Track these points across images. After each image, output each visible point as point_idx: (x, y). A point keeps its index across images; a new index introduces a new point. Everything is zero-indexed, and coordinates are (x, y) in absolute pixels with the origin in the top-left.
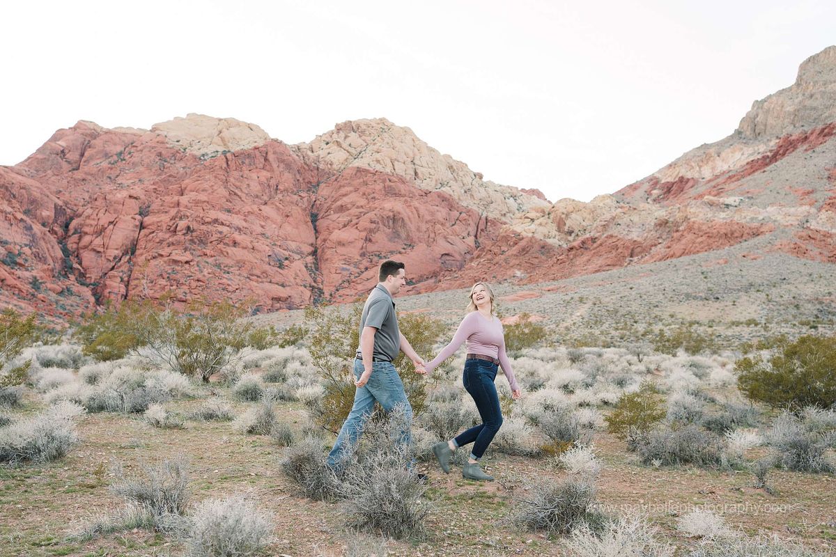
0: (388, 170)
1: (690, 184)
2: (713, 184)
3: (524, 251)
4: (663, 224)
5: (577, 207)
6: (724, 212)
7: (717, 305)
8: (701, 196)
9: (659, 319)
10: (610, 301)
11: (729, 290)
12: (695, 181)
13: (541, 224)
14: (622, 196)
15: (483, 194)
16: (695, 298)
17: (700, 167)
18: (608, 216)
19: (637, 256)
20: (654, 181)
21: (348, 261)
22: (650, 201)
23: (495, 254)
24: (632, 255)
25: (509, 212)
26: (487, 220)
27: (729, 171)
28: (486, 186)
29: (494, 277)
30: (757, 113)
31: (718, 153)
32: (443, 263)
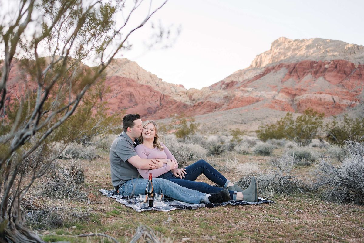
0: (128, 77)
1: (235, 83)
2: (243, 83)
3: (178, 107)
4: (226, 97)
5: (196, 91)
6: (247, 93)
7: (245, 125)
8: (239, 88)
9: (226, 130)
10: (209, 124)
11: (249, 120)
12: (237, 83)
13: (183, 97)
14: (212, 87)
15: (162, 86)
16: (238, 123)
17: (239, 77)
18: (207, 94)
19: (217, 108)
20: (223, 82)
21: (113, 110)
22: (221, 89)
23: (167, 108)
24: (215, 108)
25: (172, 92)
26: (164, 95)
27: (248, 79)
28: (163, 83)
29: (167, 116)
30: (257, 59)
31: (245, 73)
32: (148, 111)
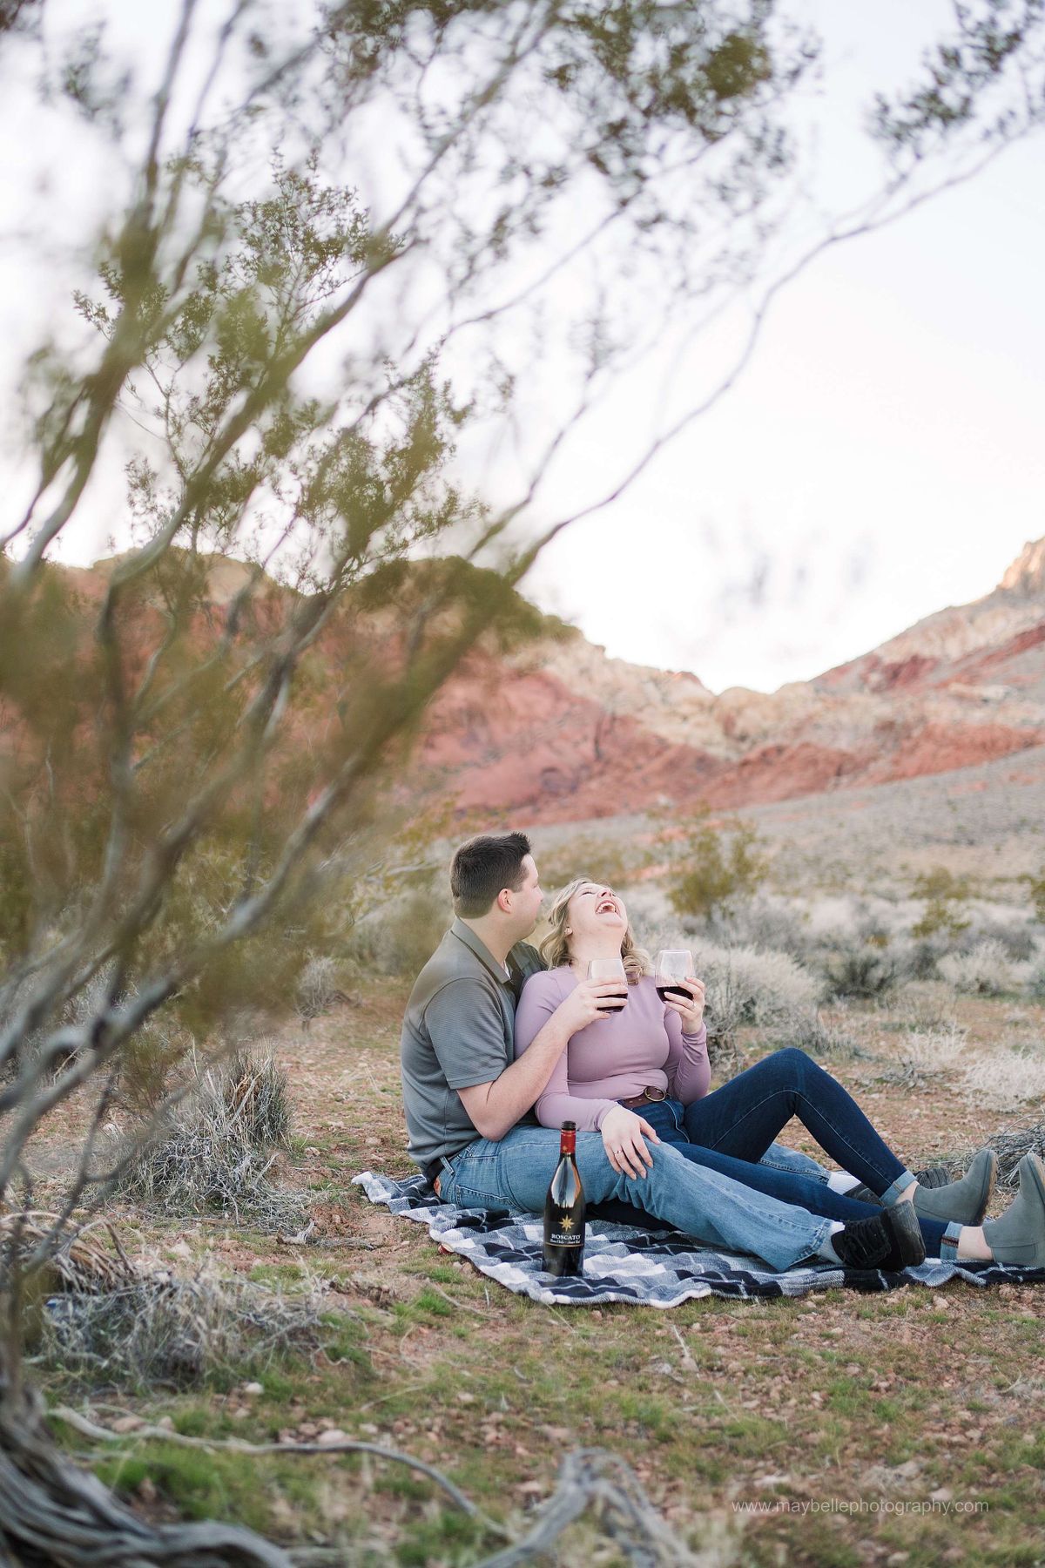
1: (928, 665)
2: (963, 666)
3: (672, 765)
4: (887, 727)
5: (754, 699)
6: (979, 707)
7: (972, 851)
8: (944, 685)
9: (882, 872)
10: (808, 843)
11: (988, 830)
12: (935, 663)
13: (698, 725)
14: (823, 684)
15: (607, 675)
16: (938, 841)
17: (943, 640)
18: (801, 713)
19: (848, 773)
20: (872, 661)
22: (867, 690)
23: (627, 770)
24: (839, 773)
25: (649, 704)
26: (614, 719)
27: (987, 647)
28: (612, 664)
29: (627, 805)
30: (1029, 559)
31: (971, 621)
32: (546, 783)
